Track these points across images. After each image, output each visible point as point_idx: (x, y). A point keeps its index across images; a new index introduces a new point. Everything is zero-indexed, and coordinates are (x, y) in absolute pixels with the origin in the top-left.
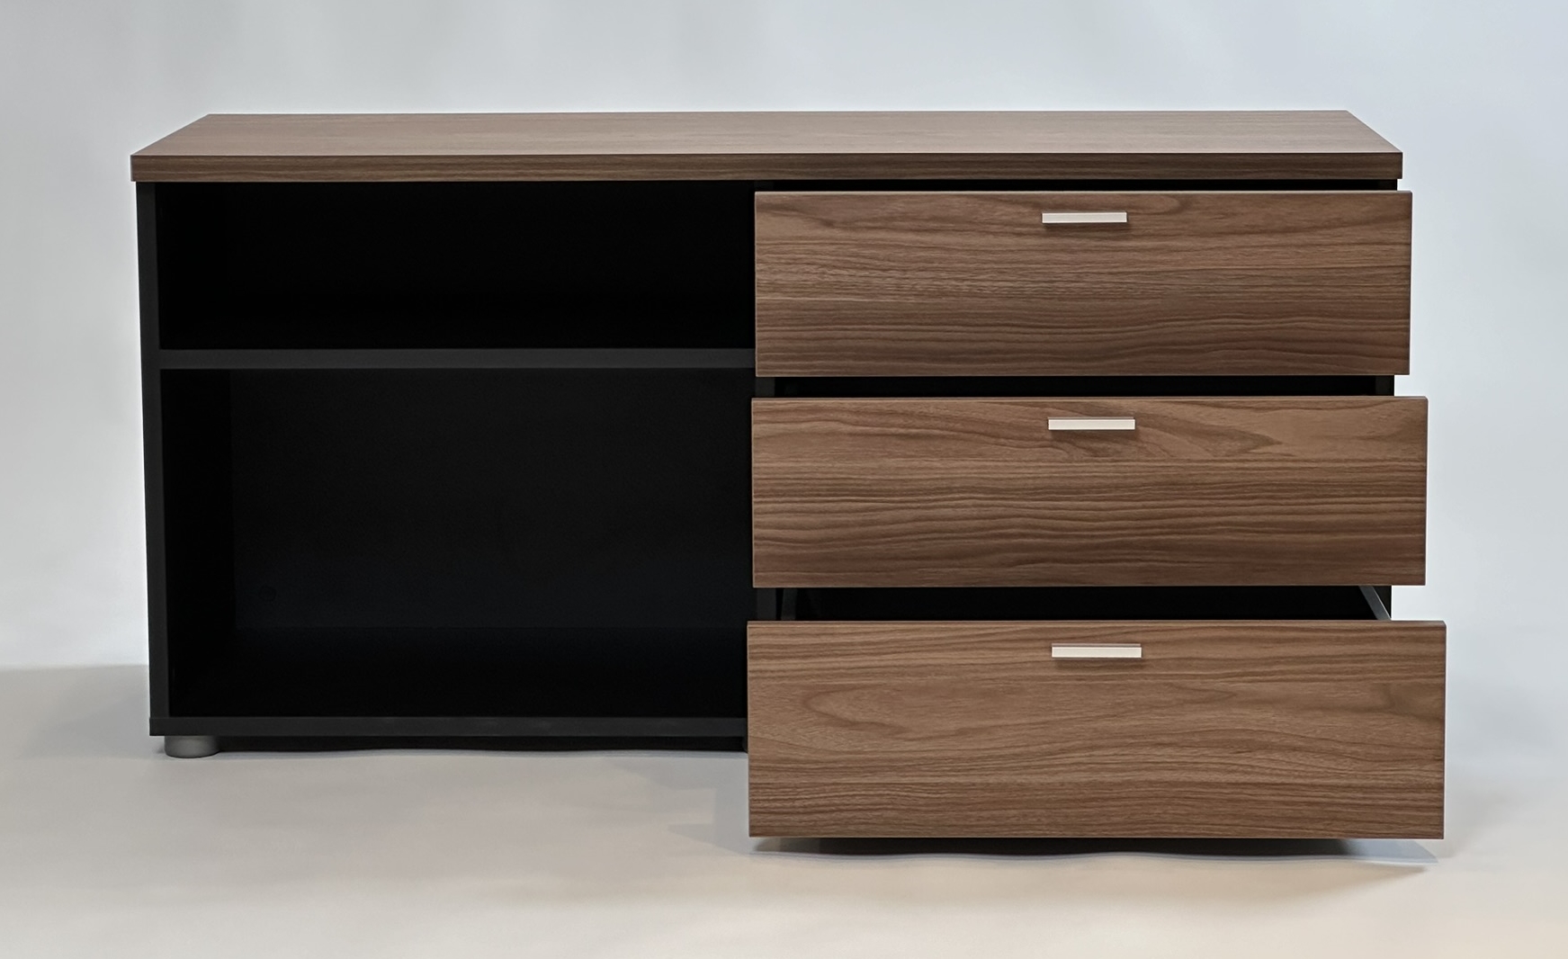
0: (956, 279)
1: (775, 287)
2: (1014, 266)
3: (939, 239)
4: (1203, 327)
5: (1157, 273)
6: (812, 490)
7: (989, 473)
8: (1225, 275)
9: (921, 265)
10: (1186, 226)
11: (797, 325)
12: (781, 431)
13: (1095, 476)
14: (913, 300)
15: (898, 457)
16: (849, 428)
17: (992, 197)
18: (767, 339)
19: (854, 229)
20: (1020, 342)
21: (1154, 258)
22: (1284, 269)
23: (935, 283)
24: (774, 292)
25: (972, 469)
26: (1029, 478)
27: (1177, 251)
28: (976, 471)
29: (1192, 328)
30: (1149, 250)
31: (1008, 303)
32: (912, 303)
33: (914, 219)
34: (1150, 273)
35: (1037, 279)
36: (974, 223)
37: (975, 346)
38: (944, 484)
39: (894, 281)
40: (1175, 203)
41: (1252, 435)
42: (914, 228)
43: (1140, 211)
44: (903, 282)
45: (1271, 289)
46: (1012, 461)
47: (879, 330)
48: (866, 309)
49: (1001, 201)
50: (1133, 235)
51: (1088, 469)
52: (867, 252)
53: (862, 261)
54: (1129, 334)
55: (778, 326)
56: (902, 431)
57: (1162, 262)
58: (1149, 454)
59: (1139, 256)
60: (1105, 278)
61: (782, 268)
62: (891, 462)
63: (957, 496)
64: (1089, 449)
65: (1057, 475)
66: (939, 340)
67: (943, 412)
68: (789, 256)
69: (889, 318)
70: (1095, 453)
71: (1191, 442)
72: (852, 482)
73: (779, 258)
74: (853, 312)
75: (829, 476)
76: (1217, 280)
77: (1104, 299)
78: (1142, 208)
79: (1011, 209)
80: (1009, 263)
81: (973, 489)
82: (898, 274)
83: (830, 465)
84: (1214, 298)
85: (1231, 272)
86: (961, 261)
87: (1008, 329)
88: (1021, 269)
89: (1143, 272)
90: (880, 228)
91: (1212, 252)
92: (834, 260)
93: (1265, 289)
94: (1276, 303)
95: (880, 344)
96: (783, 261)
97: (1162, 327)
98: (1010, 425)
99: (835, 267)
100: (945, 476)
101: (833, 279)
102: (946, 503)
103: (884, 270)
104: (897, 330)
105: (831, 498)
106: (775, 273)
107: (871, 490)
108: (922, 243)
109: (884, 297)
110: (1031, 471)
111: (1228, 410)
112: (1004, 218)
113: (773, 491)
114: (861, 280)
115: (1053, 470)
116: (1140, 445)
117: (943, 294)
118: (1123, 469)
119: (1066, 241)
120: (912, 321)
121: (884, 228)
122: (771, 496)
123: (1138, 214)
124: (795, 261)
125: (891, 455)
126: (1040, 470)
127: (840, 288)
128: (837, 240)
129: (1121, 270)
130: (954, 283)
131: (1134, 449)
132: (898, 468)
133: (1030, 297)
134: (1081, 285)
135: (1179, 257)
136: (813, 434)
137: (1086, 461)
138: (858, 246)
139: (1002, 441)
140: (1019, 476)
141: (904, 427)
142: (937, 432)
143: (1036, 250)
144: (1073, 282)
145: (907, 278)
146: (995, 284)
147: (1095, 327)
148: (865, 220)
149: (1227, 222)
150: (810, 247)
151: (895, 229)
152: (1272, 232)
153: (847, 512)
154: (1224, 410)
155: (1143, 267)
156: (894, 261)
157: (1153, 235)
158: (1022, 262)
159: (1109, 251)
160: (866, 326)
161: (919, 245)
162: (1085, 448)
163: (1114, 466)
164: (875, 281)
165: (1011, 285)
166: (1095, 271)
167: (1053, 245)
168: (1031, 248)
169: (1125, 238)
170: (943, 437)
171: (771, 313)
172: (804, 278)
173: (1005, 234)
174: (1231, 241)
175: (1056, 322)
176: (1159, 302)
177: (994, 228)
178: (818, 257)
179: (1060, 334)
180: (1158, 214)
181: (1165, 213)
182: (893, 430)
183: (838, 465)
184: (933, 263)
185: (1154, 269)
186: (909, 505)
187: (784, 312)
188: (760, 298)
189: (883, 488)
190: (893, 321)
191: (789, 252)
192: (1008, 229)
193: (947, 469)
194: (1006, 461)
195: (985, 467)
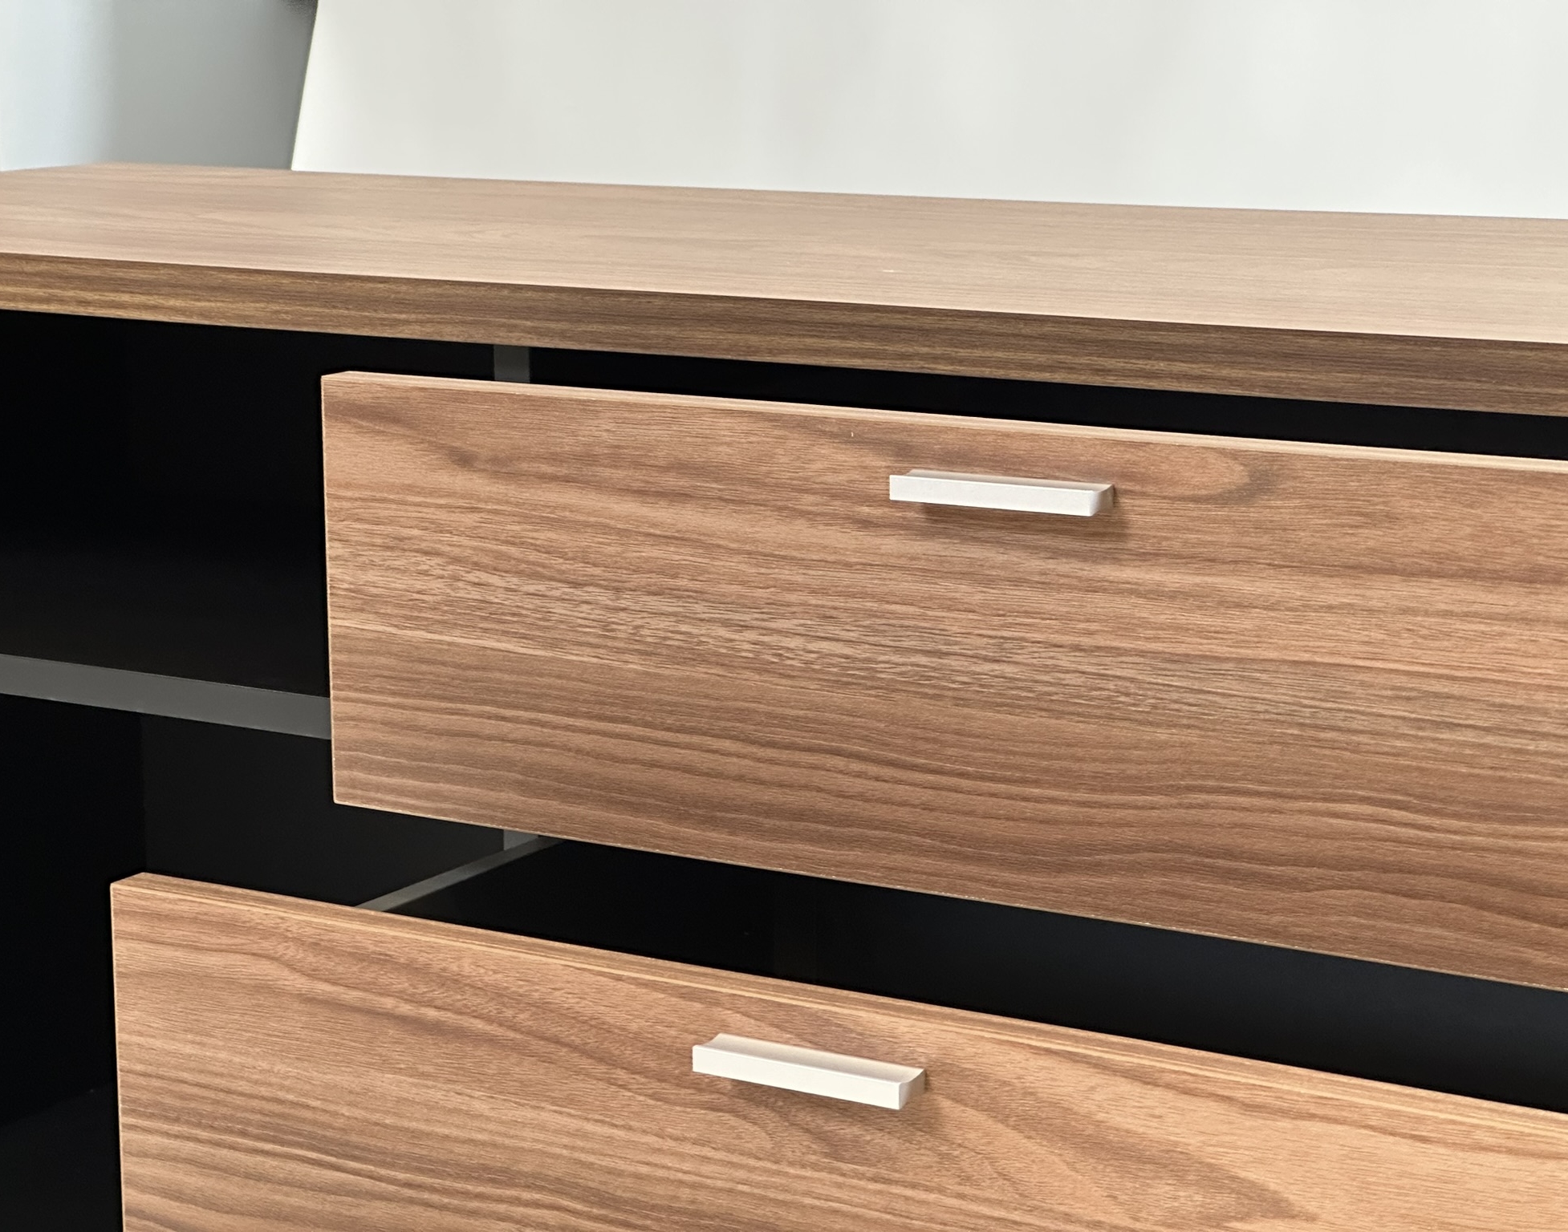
0: (726, 623)
1: (364, 602)
2: (853, 604)
3: (689, 517)
4: (1307, 821)
5: (1187, 658)
6: (231, 1118)
7: (593, 1152)
8: (1362, 684)
9: (655, 579)
10: (1265, 539)
11: (406, 696)
12: (170, 966)
13: (835, 1212)
14: (635, 665)
15: (400, 1071)
16: (300, 983)
17: (804, 423)
18: (352, 719)
19: (513, 477)
20: (867, 800)
21: (1183, 619)
22: (1526, 687)
23: (684, 628)
24: (362, 610)
25: (557, 1132)
26: (681, 1183)
27: (1242, 605)
28: (565, 1140)
29: (1276, 820)
30: (1173, 596)
31: (839, 697)
32: (636, 672)
33: (637, 464)
34: (1173, 659)
35: (906, 644)
36: (765, 485)
37: (768, 795)
38: (499, 1159)
39: (597, 614)
40: (1237, 475)
41: (1234, 1178)
42: (636, 485)
43: (1150, 489)
44: (614, 618)
45: (1489, 739)
46: (644, 1132)
47: (567, 728)
48: (541, 675)
49: (824, 433)
50: (1130, 552)
51: (820, 1189)
52: (544, 536)
53: (533, 556)
54: (1120, 814)
55: (373, 692)
56: (406, 1009)
57: (1202, 632)
58: (967, 1179)
59: (1144, 610)
60: (1065, 661)
61: (377, 556)
62: (386, 1083)
63: (526, 1195)
64: (820, 1136)
65: (745, 1188)
66: (688, 770)
67: (490, 978)
68: (389, 529)
69: (585, 701)
70: (835, 1149)
71: (1071, 1165)
72: (308, 1114)
73: (371, 534)
74: (514, 678)
75: (264, 1091)
76: (1345, 695)
77: (1060, 715)
78: (1156, 481)
79: (846, 457)
80: (840, 594)
81: (561, 1186)
82: (605, 598)
83: (265, 1065)
84: (1333, 745)
85: (1381, 679)
86: (736, 579)
87: (839, 762)
88: (872, 614)
89: (1155, 654)
90: (567, 480)
91: (1330, 618)
92: (474, 548)
93: (1470, 736)
94: (1502, 779)
95: (567, 762)
96: (379, 541)
97: (1201, 806)
98: (637, 1036)
99: (477, 566)
100: (499, 1140)
101: (475, 594)
102: (502, 1208)
103: (576, 585)
104: (604, 734)
105: (268, 1147)
106: (363, 567)
107: (347, 1144)
108: (654, 525)
109: (576, 650)
110: (686, 1166)
111: (1170, 1095)
112: (830, 478)
113: (157, 1104)
114: (532, 602)
115: (741, 1174)
116: (944, 1149)
117: (701, 658)
118: (900, 1205)
119: (975, 552)
120: (634, 714)
121: (574, 481)
122: (151, 1116)
123: (1144, 495)
124: (397, 544)
125: (386, 1065)
126: (706, 1169)
127: (491, 616)
128: (479, 500)
129: (1101, 641)
130: (723, 632)
131: (929, 1158)
132: (400, 1100)
133: (890, 688)
134: (1009, 670)
135: (1245, 622)
136: (230, 983)
137: (815, 1167)
138: (525, 519)
139: (622, 1075)
140: (660, 1173)
141: (410, 1000)
142: (480, 1025)
143: (901, 568)
144: (986, 659)
145: (624, 609)
146: (812, 646)
147: (1036, 783)
148: (538, 458)
149: (1372, 538)
150: (430, 513)
151: (600, 486)
152: (1497, 578)
153: (301, 1186)
154: (1157, 1092)
155: (1157, 639)
156: (595, 565)
157: (1180, 556)
158: (873, 596)
159: (1071, 588)
160: (540, 716)
161: (645, 529)
162: (808, 1131)
163: (880, 1192)
164: (559, 609)
165: (848, 651)
166: (1038, 637)
167: (942, 560)
168: (893, 561)
169: (1114, 558)
170: (492, 1040)
171: (357, 659)
172: (419, 585)
173: (833, 519)
174: (1384, 592)
175: (948, 759)
176: (1192, 736)
177: (807, 501)
178: (446, 537)
179: (957, 790)
180: (1196, 499)
181: (1207, 499)
182: (389, 1003)
183: (280, 1067)
184: (675, 576)
185: (1181, 649)
186: (426, 1196)
187: (383, 660)
188: (338, 622)
189: (373, 1142)
190: (597, 710)
191: (391, 521)
192: (837, 506)
193: (502, 1122)
194: (630, 1128)
195: (585, 1136)
